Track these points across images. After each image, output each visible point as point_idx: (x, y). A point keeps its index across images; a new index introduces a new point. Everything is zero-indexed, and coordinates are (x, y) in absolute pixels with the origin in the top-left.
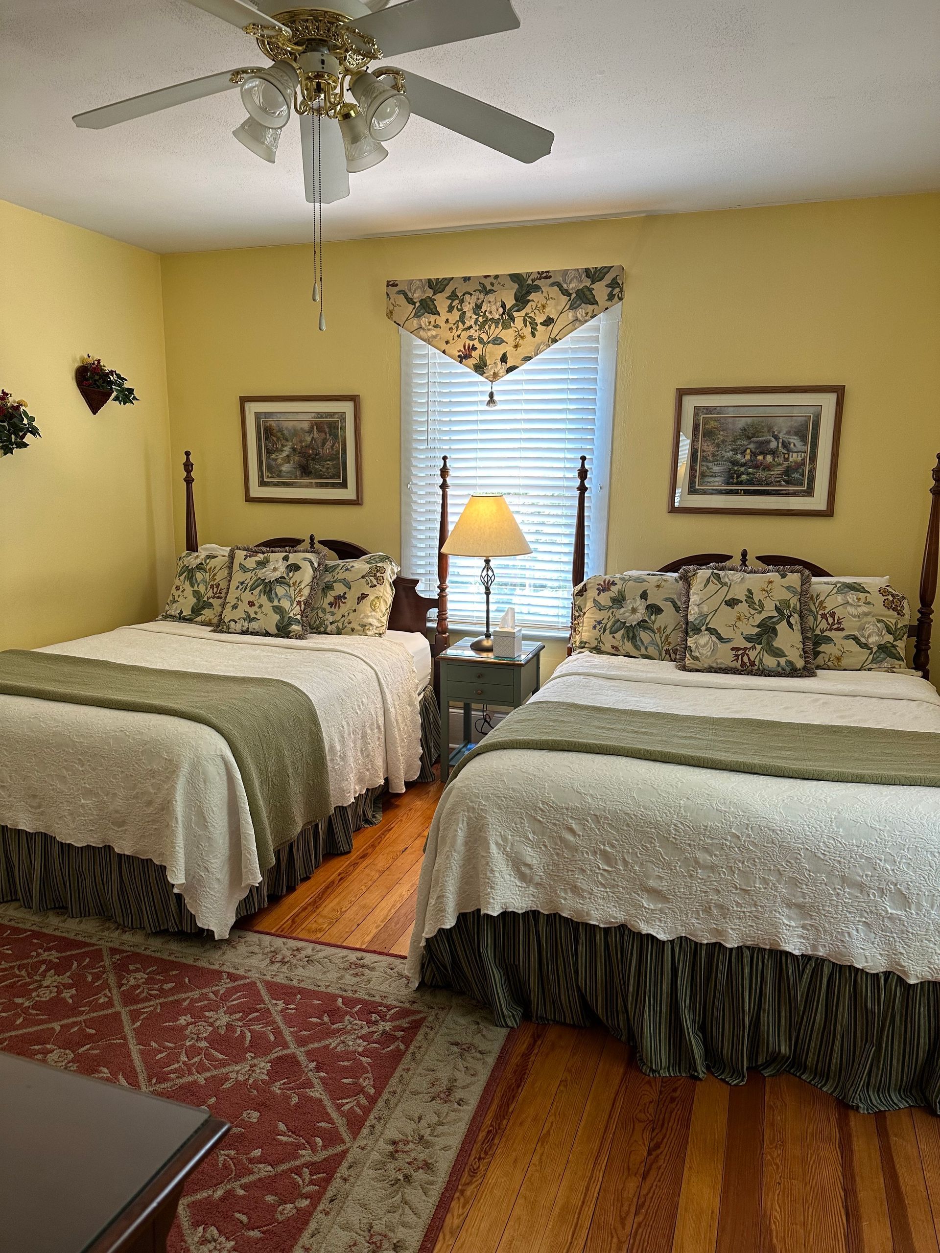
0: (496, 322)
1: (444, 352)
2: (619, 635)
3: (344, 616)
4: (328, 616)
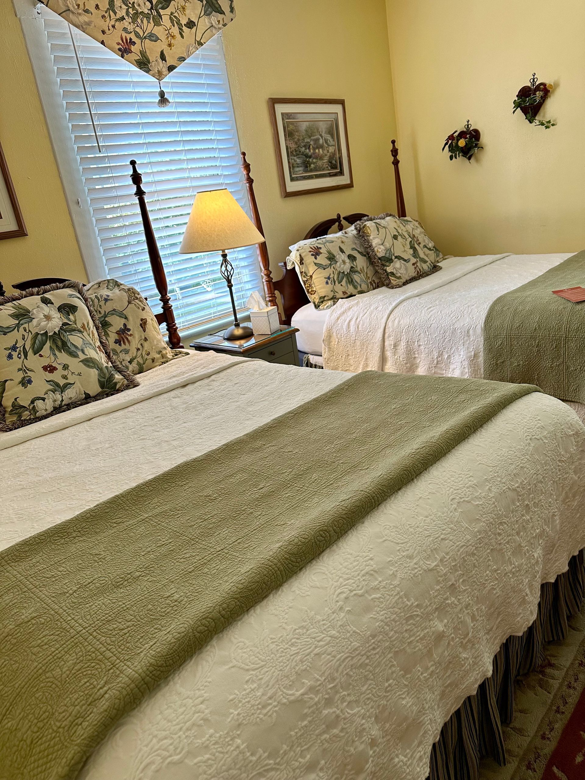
0: (147, 16)
1: (103, 43)
2: (344, 282)
3: (138, 349)
4: (122, 356)
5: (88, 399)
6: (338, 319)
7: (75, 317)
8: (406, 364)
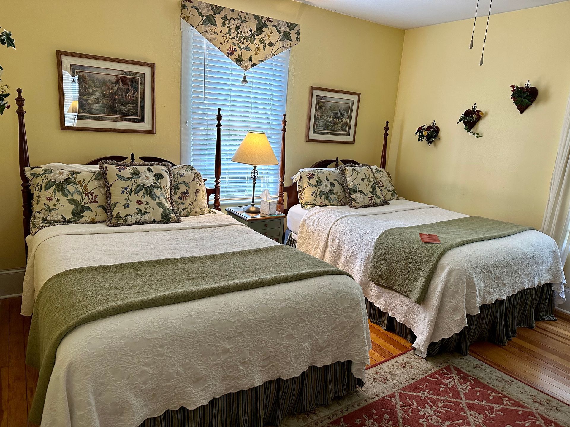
0: (247, 38)
1: (219, 49)
2: (323, 197)
3: (190, 204)
4: (180, 205)
5: (154, 222)
6: (310, 216)
7: (161, 181)
8: (336, 252)
